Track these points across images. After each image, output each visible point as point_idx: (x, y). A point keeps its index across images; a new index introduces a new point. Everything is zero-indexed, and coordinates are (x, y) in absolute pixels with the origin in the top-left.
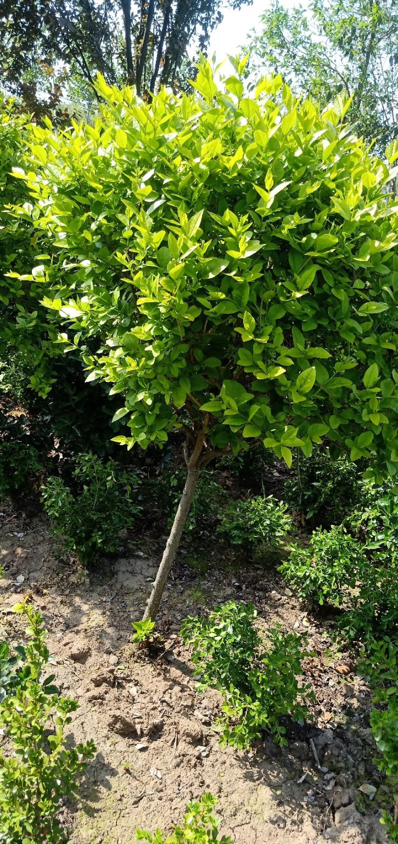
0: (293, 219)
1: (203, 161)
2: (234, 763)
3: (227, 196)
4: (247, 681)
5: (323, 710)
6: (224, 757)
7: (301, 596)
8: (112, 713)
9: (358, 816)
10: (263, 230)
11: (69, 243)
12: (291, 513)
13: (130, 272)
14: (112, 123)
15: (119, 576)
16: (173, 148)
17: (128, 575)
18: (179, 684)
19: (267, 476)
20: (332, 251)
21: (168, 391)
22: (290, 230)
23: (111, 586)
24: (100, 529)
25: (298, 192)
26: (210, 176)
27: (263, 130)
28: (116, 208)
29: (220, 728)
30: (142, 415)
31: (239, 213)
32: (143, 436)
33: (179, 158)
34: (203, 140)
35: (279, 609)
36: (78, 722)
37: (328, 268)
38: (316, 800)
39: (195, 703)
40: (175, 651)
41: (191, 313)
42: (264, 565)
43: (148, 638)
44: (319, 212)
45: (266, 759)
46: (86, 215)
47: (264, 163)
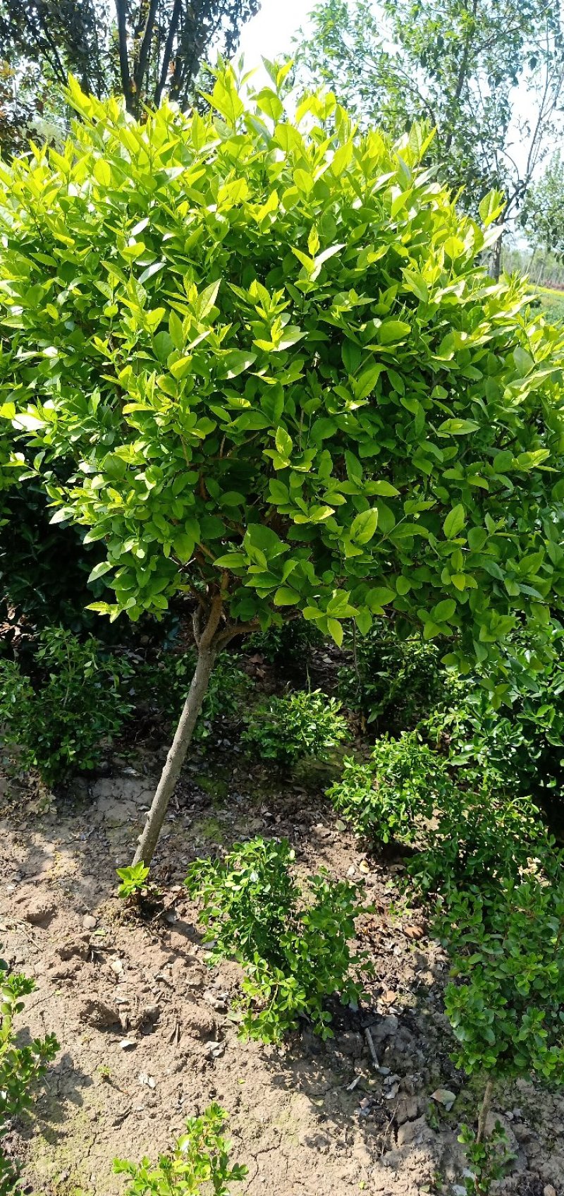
0: (347, 298)
1: (220, 210)
2: (259, 1065)
3: (257, 262)
4: (279, 949)
5: (385, 987)
6: (245, 1057)
7: (358, 831)
8: (85, 997)
9: (429, 1133)
10: (306, 312)
11: (25, 322)
12: (347, 715)
13: (113, 365)
14: (90, 149)
15: (100, 804)
16: (178, 189)
17: (113, 802)
18: (183, 955)
19: (315, 663)
20: (401, 344)
21: (169, 538)
22: (344, 314)
23: (87, 818)
24: (73, 736)
25: (355, 259)
26: (231, 232)
27: (306, 169)
28: (95, 272)
29: (240, 1017)
30: (132, 572)
31: (271, 287)
32: (132, 602)
33: (185, 205)
34: (221, 180)
35: (327, 849)
36: (37, 1010)
37: (398, 369)
38: (371, 1113)
39: (206, 982)
40: (178, 909)
41: (202, 427)
42: (307, 787)
43: (139, 890)
44: (384, 289)
45: (305, 1058)
46: (50, 281)
47: (308, 216)
